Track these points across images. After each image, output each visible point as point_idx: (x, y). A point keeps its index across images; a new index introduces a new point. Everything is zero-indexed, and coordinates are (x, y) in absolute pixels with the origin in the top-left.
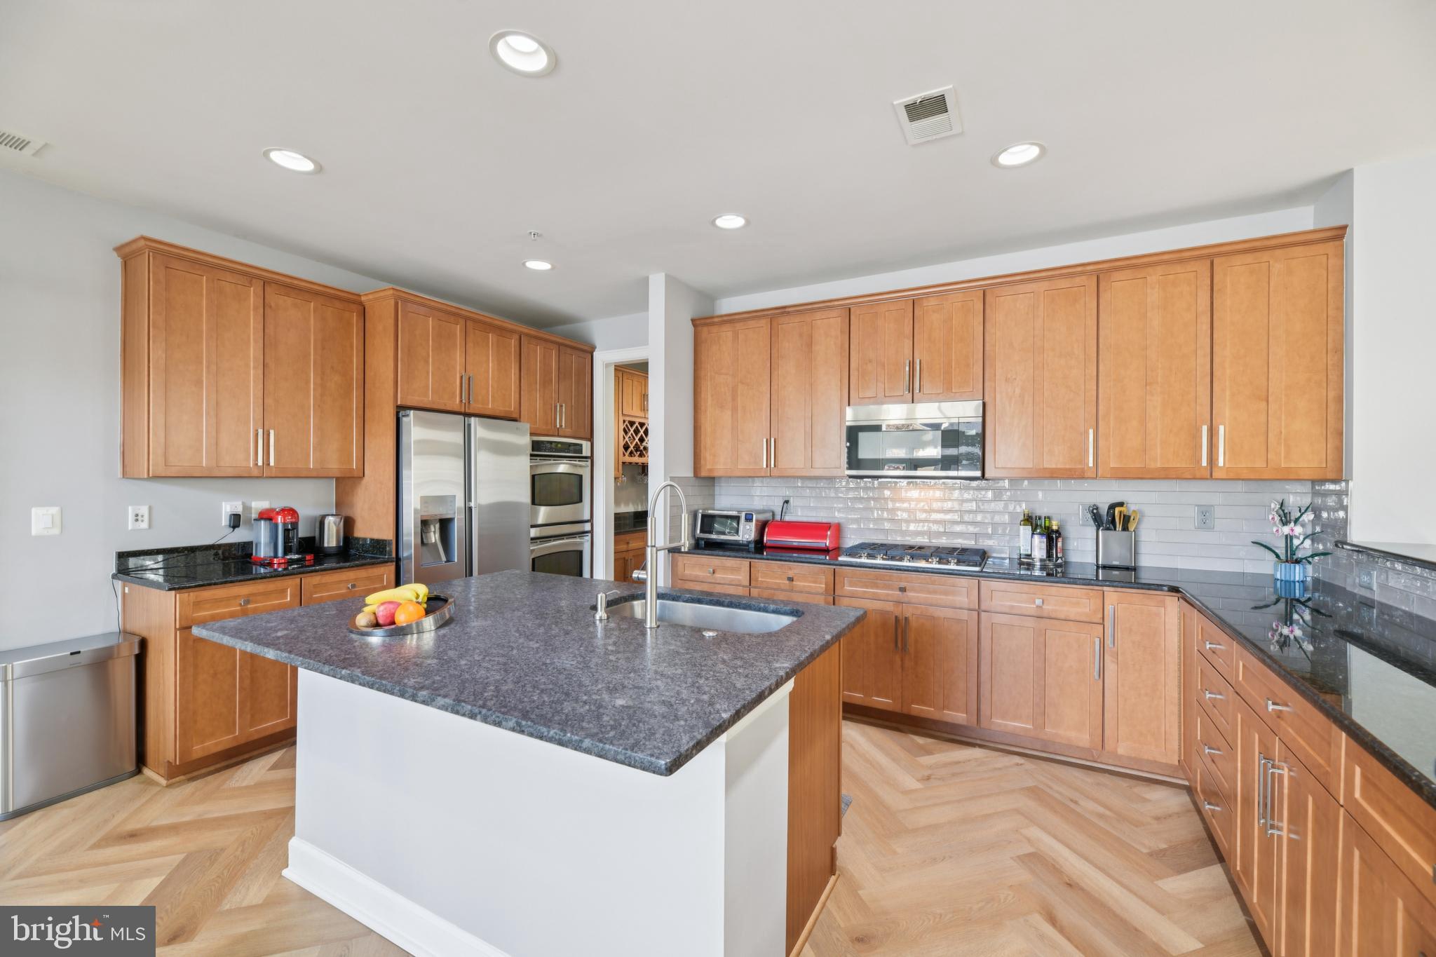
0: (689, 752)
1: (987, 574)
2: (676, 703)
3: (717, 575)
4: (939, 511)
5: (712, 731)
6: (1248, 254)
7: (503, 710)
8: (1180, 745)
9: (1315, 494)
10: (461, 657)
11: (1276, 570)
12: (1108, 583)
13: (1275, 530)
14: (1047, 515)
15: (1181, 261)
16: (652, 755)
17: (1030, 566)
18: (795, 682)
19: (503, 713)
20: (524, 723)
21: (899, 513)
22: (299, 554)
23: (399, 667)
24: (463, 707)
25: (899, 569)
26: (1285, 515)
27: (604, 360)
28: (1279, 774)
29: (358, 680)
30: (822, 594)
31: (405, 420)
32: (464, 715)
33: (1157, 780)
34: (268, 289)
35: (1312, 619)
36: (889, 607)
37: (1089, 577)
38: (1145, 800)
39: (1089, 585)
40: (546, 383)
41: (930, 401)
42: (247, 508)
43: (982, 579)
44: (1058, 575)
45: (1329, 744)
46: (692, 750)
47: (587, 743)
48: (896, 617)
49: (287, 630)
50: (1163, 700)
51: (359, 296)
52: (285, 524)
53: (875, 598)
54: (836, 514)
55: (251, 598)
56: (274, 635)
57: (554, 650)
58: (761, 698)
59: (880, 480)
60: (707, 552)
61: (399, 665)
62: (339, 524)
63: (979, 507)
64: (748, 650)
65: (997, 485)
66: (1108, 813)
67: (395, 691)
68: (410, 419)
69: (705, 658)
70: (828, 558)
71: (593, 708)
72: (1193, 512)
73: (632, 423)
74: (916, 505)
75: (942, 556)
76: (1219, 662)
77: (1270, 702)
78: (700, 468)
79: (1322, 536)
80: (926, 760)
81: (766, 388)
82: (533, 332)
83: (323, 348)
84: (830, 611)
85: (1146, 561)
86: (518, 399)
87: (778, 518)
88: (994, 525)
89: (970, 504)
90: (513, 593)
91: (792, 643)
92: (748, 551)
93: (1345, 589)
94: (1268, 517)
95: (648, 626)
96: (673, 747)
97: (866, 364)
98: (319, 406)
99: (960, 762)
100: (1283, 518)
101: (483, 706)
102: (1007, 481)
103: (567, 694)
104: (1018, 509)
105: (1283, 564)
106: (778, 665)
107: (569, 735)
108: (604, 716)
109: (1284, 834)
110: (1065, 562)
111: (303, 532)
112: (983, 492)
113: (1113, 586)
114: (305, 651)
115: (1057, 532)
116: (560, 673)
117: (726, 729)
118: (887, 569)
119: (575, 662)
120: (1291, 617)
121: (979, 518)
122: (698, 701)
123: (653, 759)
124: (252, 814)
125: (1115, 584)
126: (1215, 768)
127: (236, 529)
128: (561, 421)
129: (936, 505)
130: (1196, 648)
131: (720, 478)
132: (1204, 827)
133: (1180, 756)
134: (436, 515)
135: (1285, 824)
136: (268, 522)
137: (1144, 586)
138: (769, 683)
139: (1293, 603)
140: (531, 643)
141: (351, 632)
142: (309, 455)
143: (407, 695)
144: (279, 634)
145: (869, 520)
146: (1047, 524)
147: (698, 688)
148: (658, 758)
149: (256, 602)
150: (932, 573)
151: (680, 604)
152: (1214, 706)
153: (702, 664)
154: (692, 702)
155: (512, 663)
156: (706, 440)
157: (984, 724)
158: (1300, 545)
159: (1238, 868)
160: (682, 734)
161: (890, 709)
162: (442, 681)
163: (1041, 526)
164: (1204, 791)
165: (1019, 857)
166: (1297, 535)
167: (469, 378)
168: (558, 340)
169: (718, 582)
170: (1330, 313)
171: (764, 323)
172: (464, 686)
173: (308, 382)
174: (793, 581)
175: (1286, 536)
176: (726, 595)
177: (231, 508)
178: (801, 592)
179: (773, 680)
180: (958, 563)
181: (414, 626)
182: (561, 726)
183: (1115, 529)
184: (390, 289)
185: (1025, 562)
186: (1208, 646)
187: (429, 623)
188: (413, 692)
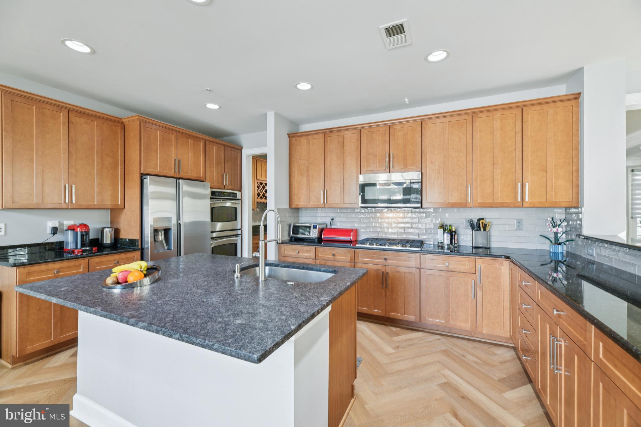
0: (271, 349)
1: (424, 252)
2: (268, 321)
3: (300, 254)
4: (402, 223)
5: (285, 337)
6: (538, 106)
7: (174, 328)
8: (510, 328)
9: (567, 213)
10: (159, 299)
11: (550, 248)
12: (478, 255)
13: (550, 229)
14: (450, 224)
15: (508, 108)
16: (250, 352)
17: (443, 248)
18: (332, 307)
19: (173, 330)
20: (184, 335)
21: (384, 224)
22: (90, 247)
23: (123, 306)
24: (152, 327)
25: (384, 250)
26: (554, 223)
27: (247, 153)
28: (559, 344)
29: (99, 314)
30: (348, 262)
31: (145, 181)
32: (153, 332)
33: (500, 344)
34: (71, 114)
35: (566, 270)
36: (379, 267)
37: (469, 252)
38: (496, 354)
39: (469, 256)
40: (218, 163)
41: (397, 172)
42: (61, 224)
43: (421, 254)
44: (455, 252)
45: (586, 331)
46: (273, 348)
47: (216, 346)
48: (383, 272)
49: (68, 287)
50: (503, 308)
51: (121, 119)
52: (82, 232)
53: (373, 263)
54: (355, 225)
55: (60, 270)
56: (59, 290)
57: (209, 294)
58: (313, 316)
59: (375, 209)
60: (295, 243)
61: (124, 304)
62: (112, 232)
63: (420, 221)
64: (309, 291)
65: (428, 211)
66: (479, 361)
67: (118, 319)
68: (148, 180)
69: (286, 296)
70: (351, 245)
71: (223, 325)
72: (514, 222)
73: (261, 184)
74: (392, 220)
75: (404, 243)
76: (528, 291)
77: (555, 310)
78: (292, 204)
79: (570, 232)
80: (397, 339)
81: (322, 166)
82: (212, 139)
83: (102, 145)
84: (351, 270)
85: (494, 245)
86: (204, 171)
87: (329, 227)
88: (427, 229)
89: (415, 220)
90: (196, 265)
91: (331, 287)
92: (315, 242)
93: (581, 256)
94: (547, 224)
95: (261, 280)
96: (263, 347)
97: (368, 155)
98: (100, 173)
99: (412, 339)
100: (553, 225)
101: (163, 327)
102: (432, 209)
103: (211, 318)
104: (437, 222)
105: (554, 245)
106: (323, 299)
107: (207, 342)
108: (228, 330)
109: (563, 372)
110: (458, 245)
111: (92, 236)
112: (422, 214)
113: (480, 256)
114: (74, 298)
115: (455, 232)
116: (210, 307)
117: (293, 334)
118: (378, 250)
119: (219, 300)
120: (557, 269)
121: (420, 226)
122: (280, 319)
123: (251, 354)
124: (57, 381)
125: (481, 255)
126: (527, 339)
127: (55, 235)
128: (226, 182)
129: (400, 220)
130: (517, 284)
131: (302, 208)
132: (522, 366)
133: (510, 333)
134: (162, 227)
135: (563, 368)
136: (72, 231)
137: (493, 256)
138: (318, 308)
139: (558, 263)
140: (198, 290)
141: (103, 287)
142: (94, 198)
143: (124, 321)
144: (63, 289)
145: (370, 227)
146: (450, 228)
147: (281, 312)
148: (253, 354)
149: (64, 272)
150: (399, 251)
151: (279, 269)
152: (527, 311)
153: (285, 299)
154: (277, 320)
155: (185, 301)
156: (295, 191)
157: (423, 321)
158: (561, 236)
159: (540, 387)
160: (269, 339)
161: (380, 315)
162: (144, 313)
163: (447, 229)
164: (522, 350)
165: (439, 384)
166: (560, 232)
167: (179, 161)
168: (225, 143)
169: (300, 257)
170: (573, 132)
171: (321, 136)
172: (156, 315)
173: (94, 161)
174: (335, 256)
175: (555, 233)
176: (301, 264)
177: (52, 224)
178: (339, 261)
179: (320, 307)
180: (411, 247)
181: (138, 283)
182: (204, 337)
183: (480, 230)
184: (136, 116)
185: (441, 246)
186: (524, 283)
187: (147, 281)
188: (127, 320)
